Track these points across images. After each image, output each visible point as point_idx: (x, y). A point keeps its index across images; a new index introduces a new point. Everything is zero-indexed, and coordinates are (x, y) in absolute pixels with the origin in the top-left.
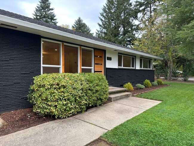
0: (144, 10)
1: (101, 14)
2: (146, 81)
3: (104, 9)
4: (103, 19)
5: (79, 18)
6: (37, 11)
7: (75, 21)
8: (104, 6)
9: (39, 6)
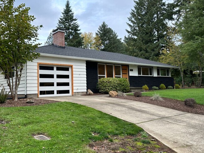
0: (179, 11)
1: (129, 19)
2: (161, 85)
3: (132, 13)
4: (132, 24)
5: (104, 23)
6: (60, 23)
7: (99, 27)
8: (132, 10)
9: (62, 18)
